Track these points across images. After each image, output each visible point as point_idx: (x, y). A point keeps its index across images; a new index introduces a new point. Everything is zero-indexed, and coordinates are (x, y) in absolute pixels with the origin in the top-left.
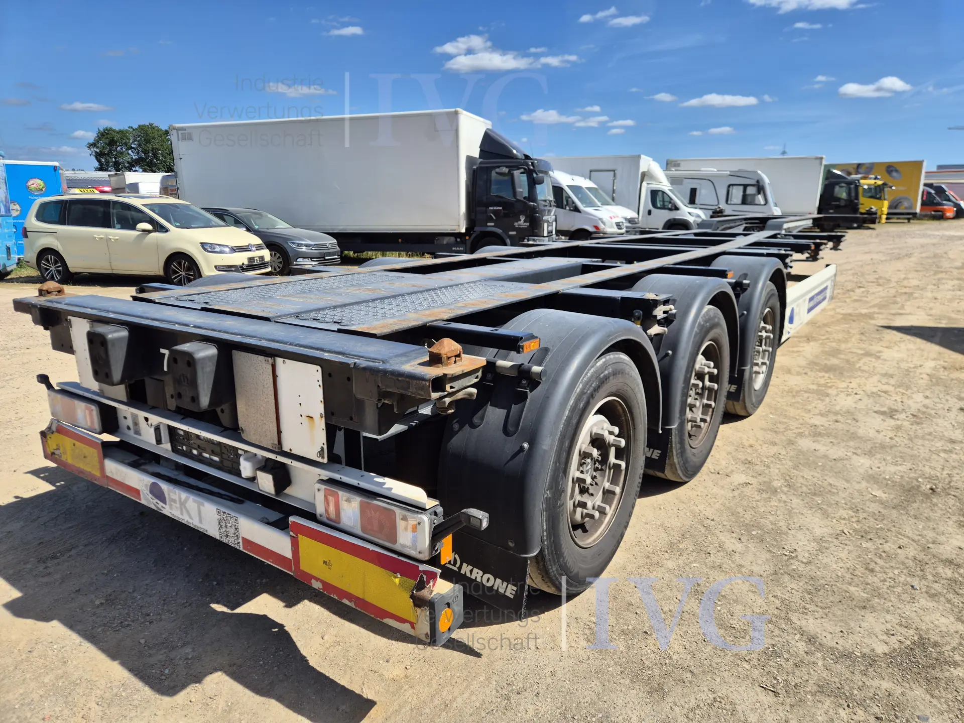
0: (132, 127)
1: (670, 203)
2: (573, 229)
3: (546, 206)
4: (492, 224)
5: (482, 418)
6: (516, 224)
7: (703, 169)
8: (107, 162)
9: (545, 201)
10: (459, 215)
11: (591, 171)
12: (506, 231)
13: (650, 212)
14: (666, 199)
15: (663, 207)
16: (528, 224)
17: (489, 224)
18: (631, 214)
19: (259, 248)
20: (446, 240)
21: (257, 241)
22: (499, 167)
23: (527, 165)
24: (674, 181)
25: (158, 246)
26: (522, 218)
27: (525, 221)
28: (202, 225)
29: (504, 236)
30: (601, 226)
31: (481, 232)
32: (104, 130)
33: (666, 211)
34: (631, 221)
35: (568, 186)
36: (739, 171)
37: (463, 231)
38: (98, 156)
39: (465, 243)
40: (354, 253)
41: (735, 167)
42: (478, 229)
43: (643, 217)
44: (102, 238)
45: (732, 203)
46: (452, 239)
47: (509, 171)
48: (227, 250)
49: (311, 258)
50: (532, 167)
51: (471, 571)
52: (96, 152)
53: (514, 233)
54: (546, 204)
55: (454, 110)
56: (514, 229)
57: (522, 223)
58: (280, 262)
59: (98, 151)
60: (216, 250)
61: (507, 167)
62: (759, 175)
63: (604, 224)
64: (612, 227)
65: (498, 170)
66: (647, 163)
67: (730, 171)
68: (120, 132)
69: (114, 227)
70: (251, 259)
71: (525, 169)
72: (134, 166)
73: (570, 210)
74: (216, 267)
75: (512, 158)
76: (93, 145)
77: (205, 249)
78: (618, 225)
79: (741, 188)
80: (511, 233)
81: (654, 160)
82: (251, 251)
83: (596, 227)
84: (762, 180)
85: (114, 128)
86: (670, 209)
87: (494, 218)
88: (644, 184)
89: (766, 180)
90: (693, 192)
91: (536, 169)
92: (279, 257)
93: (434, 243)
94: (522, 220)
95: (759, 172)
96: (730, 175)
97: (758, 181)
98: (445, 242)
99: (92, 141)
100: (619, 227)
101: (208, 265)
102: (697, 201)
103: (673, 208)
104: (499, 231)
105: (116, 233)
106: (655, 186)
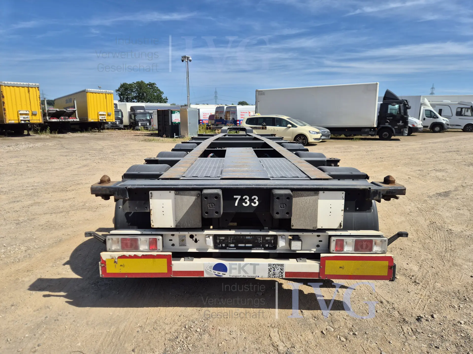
0: (134, 83)
4: (388, 124)
6: (398, 124)
8: (123, 98)
10: (374, 121)
12: (393, 126)
17: (386, 124)
23: (404, 102)
26: (401, 122)
29: (392, 128)
32: (123, 84)
37: (376, 126)
38: (120, 95)
39: (375, 131)
42: (381, 127)
52: (119, 93)
56: (397, 126)
59: (120, 93)
68: (130, 85)
80: (395, 127)
85: (127, 83)
87: (389, 121)
99: (117, 89)
104: (390, 126)
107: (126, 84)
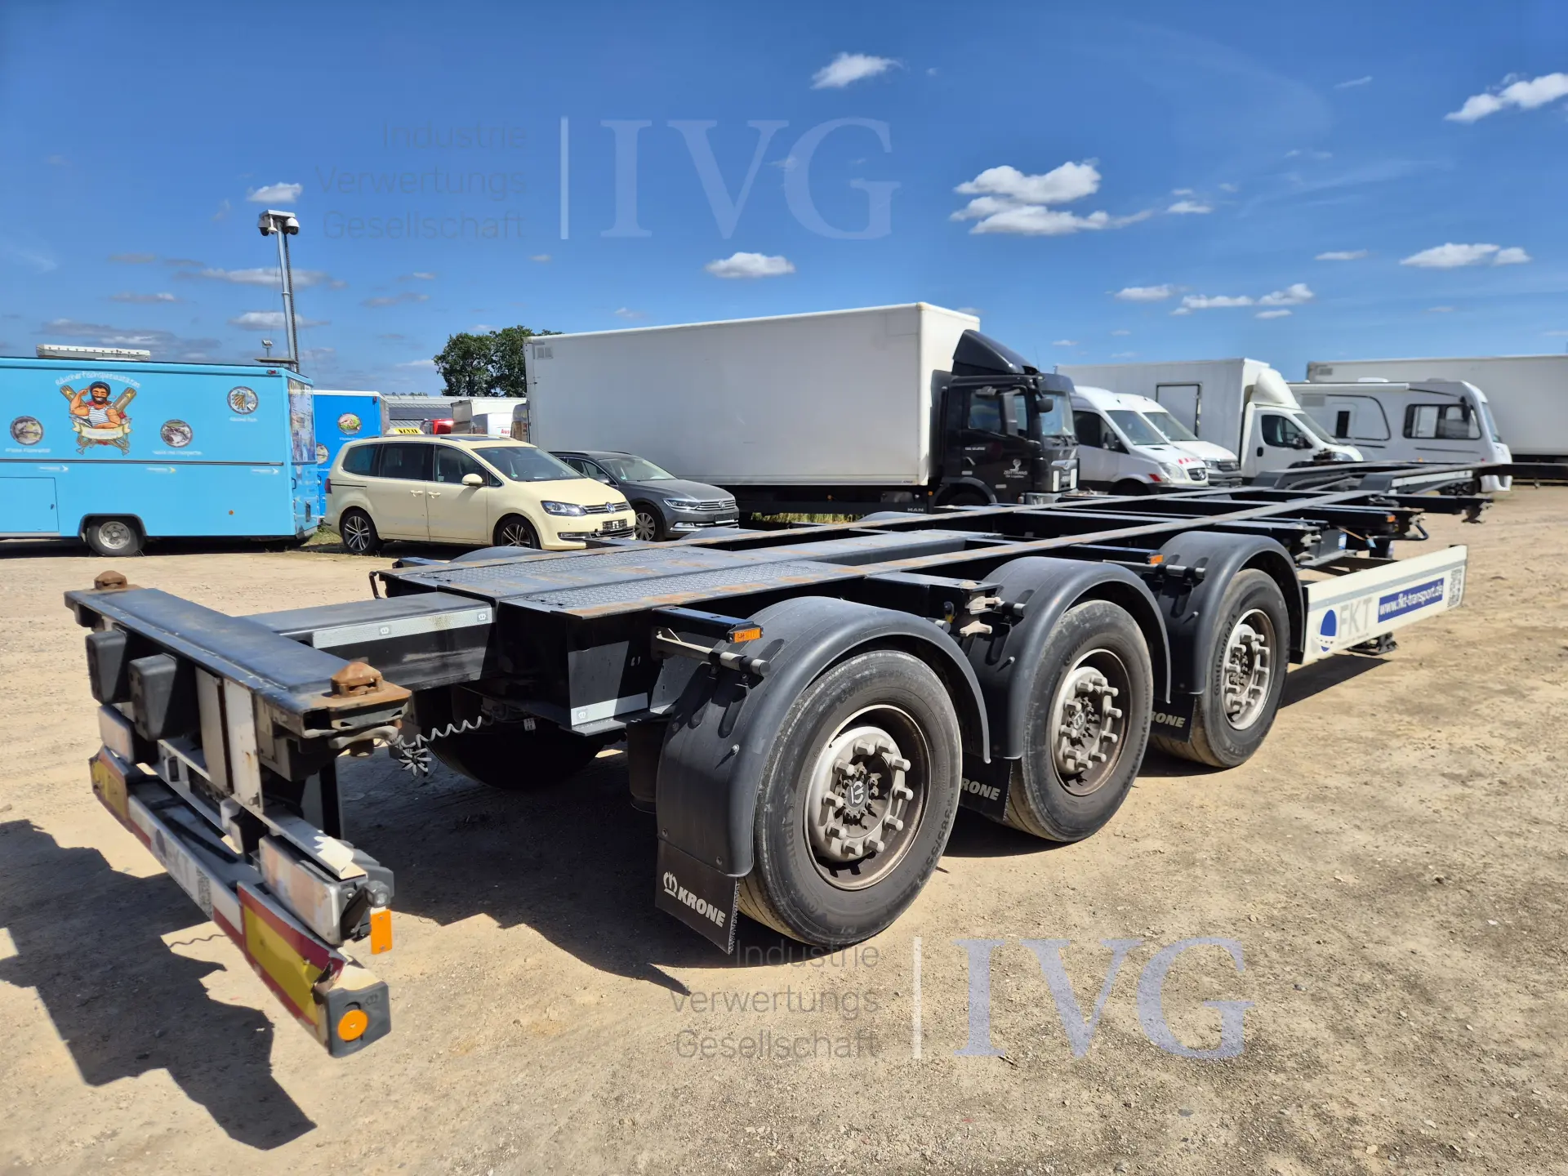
0: (494, 333)
1: (1296, 436)
2: (1115, 480)
3: (1058, 445)
4: (970, 473)
5: (701, 717)
6: (1006, 472)
7: (1360, 380)
8: (458, 381)
9: (1058, 437)
10: (919, 459)
11: (1158, 386)
12: (990, 484)
13: (1260, 452)
14: (1289, 428)
15: (1285, 444)
16: (1026, 473)
17: (964, 473)
18: (1225, 455)
19: (620, 507)
20: (898, 497)
21: (619, 497)
22: (981, 387)
23: (1026, 382)
24: (1307, 400)
25: (488, 506)
26: (1017, 464)
27: (1021, 469)
28: (549, 477)
29: (987, 490)
30: (1164, 475)
31: (952, 485)
32: (458, 338)
33: (1291, 450)
34: (1220, 465)
35: (1108, 412)
36: (1430, 382)
37: (924, 482)
38: (447, 374)
39: (927, 502)
40: (763, 515)
41: (1422, 376)
42: (947, 481)
43: (1247, 459)
44: (420, 494)
45: (1419, 435)
46: (908, 495)
47: (998, 392)
48: (576, 510)
49: (695, 523)
50: (1033, 387)
51: (687, 896)
52: (445, 369)
53: (1004, 486)
54: (1059, 442)
55: (914, 304)
56: (1004, 480)
57: (1016, 470)
58: (652, 529)
59: (447, 366)
60: (562, 511)
61: (994, 387)
62: (1465, 388)
63: (1168, 471)
64: (1182, 476)
65: (979, 392)
66: (1256, 371)
67: (1410, 383)
68: (479, 339)
69: (436, 480)
70: (607, 524)
71: (1021, 389)
72: (493, 387)
73: (1110, 449)
74: (559, 534)
75: (1005, 373)
76: (442, 358)
77: (547, 510)
78: (1194, 474)
79: (1434, 412)
80: (998, 486)
81: (1272, 367)
82: (608, 512)
83: (1154, 477)
84: (1472, 397)
85: (470, 334)
86: (1296, 447)
87: (973, 463)
88: (1251, 405)
89: (1480, 397)
90: (1343, 419)
91: (1041, 389)
92: (651, 521)
93: (879, 501)
94: (1017, 466)
95: (1467, 384)
96: (1410, 389)
97: (1463, 399)
98: (896, 500)
99: (440, 353)
100: (1195, 476)
101: (549, 530)
102: (1349, 434)
103: (1302, 445)
104: (980, 483)
105: (437, 488)
106: (1271, 409)
107: (466, 336)
